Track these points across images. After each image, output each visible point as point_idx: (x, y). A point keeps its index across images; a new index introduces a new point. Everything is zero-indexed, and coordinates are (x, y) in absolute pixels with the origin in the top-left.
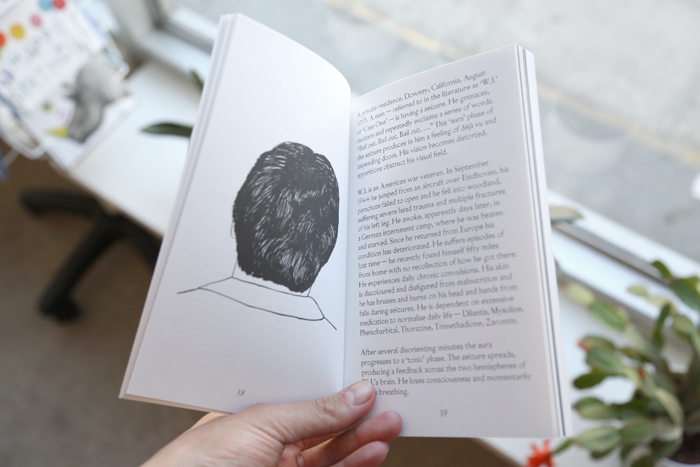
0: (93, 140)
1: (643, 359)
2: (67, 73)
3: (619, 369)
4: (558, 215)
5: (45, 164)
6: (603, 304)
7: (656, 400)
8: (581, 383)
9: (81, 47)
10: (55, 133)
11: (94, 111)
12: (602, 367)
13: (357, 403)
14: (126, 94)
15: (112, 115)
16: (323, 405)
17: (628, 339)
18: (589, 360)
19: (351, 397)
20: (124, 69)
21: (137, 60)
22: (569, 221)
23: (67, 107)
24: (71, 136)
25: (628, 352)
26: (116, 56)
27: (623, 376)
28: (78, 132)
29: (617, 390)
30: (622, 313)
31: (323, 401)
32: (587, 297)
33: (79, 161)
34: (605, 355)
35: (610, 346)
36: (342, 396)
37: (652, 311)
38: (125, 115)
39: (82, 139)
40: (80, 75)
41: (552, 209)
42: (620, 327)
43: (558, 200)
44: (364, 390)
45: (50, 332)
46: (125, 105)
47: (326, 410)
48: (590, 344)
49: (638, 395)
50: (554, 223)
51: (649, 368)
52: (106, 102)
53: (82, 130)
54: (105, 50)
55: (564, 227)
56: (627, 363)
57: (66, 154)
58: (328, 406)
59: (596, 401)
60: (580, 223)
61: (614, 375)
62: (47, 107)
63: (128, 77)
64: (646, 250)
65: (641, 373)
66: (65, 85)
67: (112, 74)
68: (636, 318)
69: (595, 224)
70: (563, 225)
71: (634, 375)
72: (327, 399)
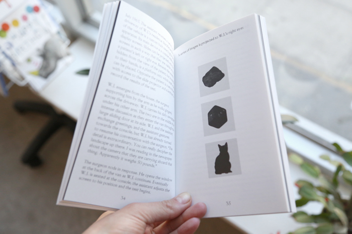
0: (51, 77)
1: (328, 192)
2: (39, 44)
3: (316, 198)
4: (286, 120)
5: (27, 89)
6: (307, 164)
9: (47, 31)
10: (32, 73)
11: (52, 62)
12: (307, 197)
13: (183, 203)
14: (68, 54)
15: (61, 64)
16: (165, 204)
17: (320, 182)
18: (300, 192)
19: (180, 200)
20: (68, 42)
21: (74, 38)
22: (292, 123)
23: (39, 61)
24: (40, 75)
25: (320, 189)
26: (64, 35)
27: (318, 201)
28: (44, 73)
29: (314, 208)
30: (317, 169)
31: (165, 201)
32: (300, 161)
33: (44, 87)
34: (309, 190)
35: (311, 185)
36: (175, 200)
37: (332, 168)
38: (67, 65)
39: (46, 76)
40: (46, 46)
41: (282, 116)
42: (316, 176)
43: (285, 112)
44: (186, 197)
45: (27, 172)
46: (68, 60)
47: (167, 206)
48: (301, 184)
49: (325, 211)
50: (284, 123)
51: (331, 197)
52: (58, 58)
53: (46, 72)
54: (59, 33)
55: (289, 125)
56: (319, 193)
57: (38, 84)
58: (169, 204)
59: (303, 213)
60: (297, 124)
61: (313, 200)
62: (29, 60)
63: (69, 46)
64: (330, 137)
65: (327, 200)
66: (38, 50)
67: (62, 44)
68: (324, 171)
69: (304, 124)
70: (289, 124)
71: (323, 200)
72: (168, 201)
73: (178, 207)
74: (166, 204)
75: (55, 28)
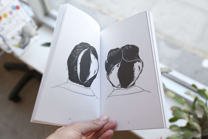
0: (27, 48)
1: (190, 113)
2: (19, 28)
3: (183, 116)
4: (163, 71)
5: (12, 55)
6: (177, 97)
7: (194, 126)
8: (171, 120)
9: (24, 21)
10: (15, 46)
11: (27, 39)
12: (178, 116)
13: (104, 121)
14: (37, 34)
15: (32, 40)
17: (185, 107)
18: (173, 114)
19: (102, 120)
20: (36, 27)
21: (40, 25)
22: (167, 73)
23: (19, 38)
24: (20, 47)
25: (185, 111)
26: (34, 23)
27: (184, 118)
28: (22, 46)
29: (182, 123)
30: (183, 100)
31: (93, 121)
32: (173, 95)
33: (22, 54)
34: (179, 112)
35: (180, 109)
36: (99, 119)
37: (192, 99)
38: (36, 41)
39: (23, 48)
40: (23, 29)
41: (161, 69)
42: (183, 104)
43: (163, 66)
44: (105, 117)
46: (36, 38)
47: (94, 123)
48: (174, 109)
49: (188, 124)
50: (162, 73)
51: (191, 116)
52: (31, 37)
53: (23, 45)
54: (31, 22)
55: (165, 74)
56: (185, 115)
57: (18, 52)
58: (95, 122)
59: (176, 126)
60: (170, 73)
61: (181, 118)
62: (13, 38)
63: (37, 29)
64: (190, 81)
65: (189, 118)
66: (19, 32)
67: (32, 29)
68: (187, 101)
69: (175, 74)
71: (187, 118)
72: (95, 120)
73: (101, 123)
74: (93, 122)
75: (29, 19)
